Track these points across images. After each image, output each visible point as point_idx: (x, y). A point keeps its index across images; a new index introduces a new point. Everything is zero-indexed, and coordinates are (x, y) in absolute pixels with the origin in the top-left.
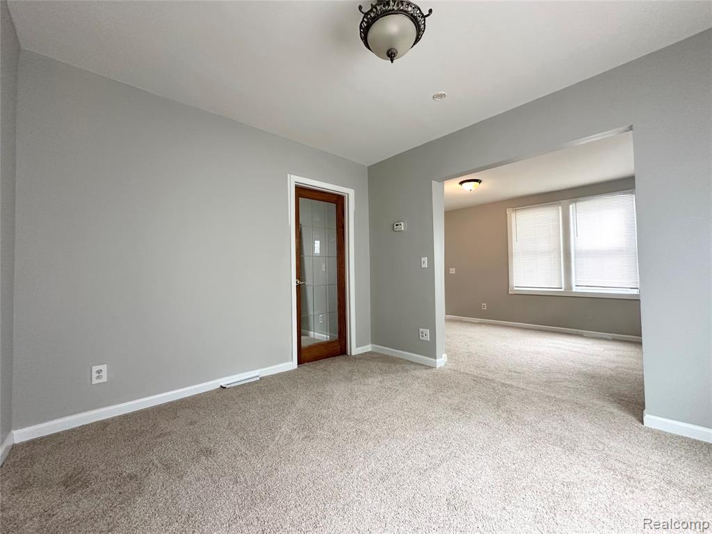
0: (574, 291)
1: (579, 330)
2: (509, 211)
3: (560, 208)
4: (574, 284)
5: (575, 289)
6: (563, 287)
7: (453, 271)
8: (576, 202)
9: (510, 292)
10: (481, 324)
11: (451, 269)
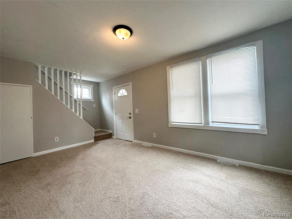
0: (210, 125)
1: (214, 156)
2: (168, 68)
3: (200, 62)
4: (210, 121)
5: (211, 125)
6: (203, 123)
7: (137, 111)
8: (211, 57)
9: (169, 126)
10: (152, 148)
11: (136, 110)
